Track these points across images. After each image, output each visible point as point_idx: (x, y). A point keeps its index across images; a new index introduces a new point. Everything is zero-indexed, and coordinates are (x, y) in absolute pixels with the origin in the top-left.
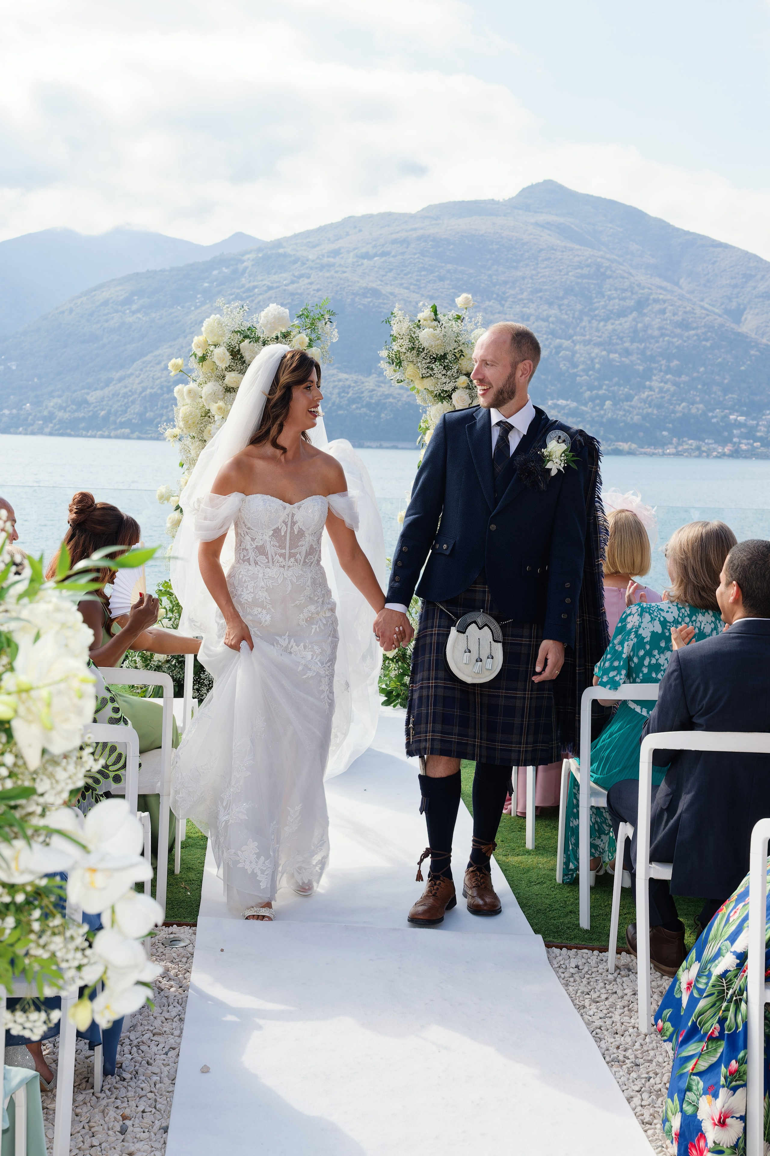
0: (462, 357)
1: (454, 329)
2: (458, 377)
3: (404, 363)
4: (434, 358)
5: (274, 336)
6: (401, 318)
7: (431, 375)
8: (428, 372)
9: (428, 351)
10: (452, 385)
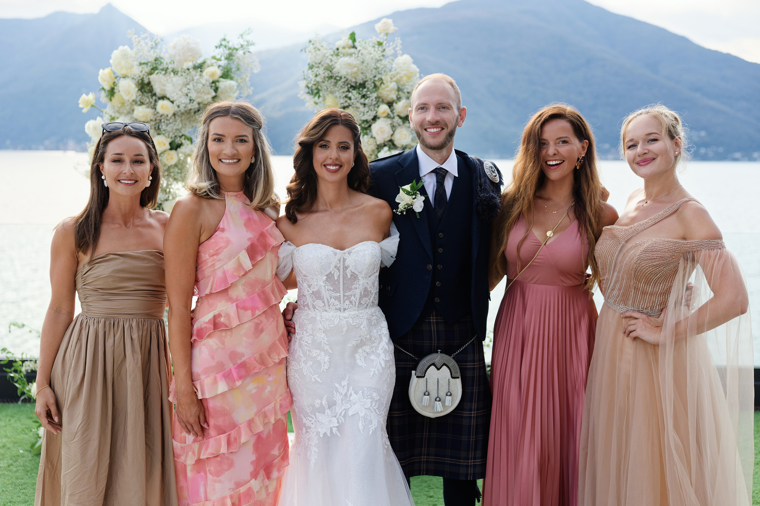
0: (382, 85)
2: (377, 106)
3: (323, 93)
4: (352, 86)
7: (349, 105)
8: (346, 102)
9: (345, 79)
10: (371, 114)
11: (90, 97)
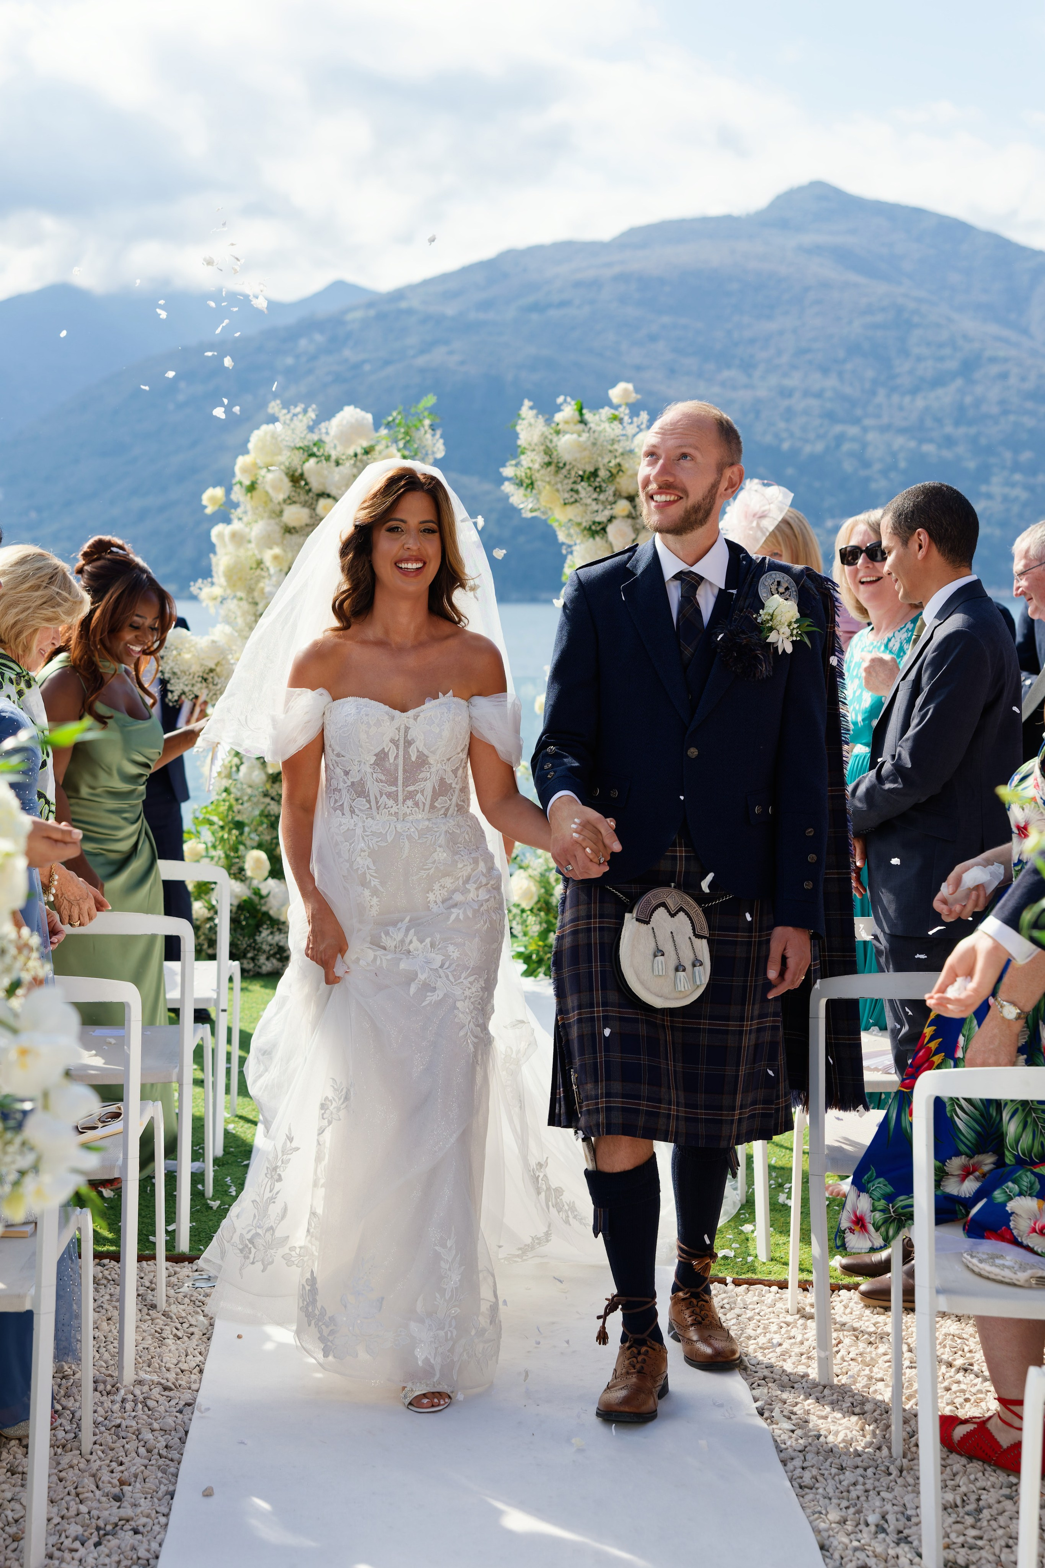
0: (621, 473)
1: (608, 434)
2: (615, 502)
3: (538, 484)
4: (580, 476)
5: (351, 452)
6: (532, 421)
7: (576, 501)
8: (571, 497)
9: (571, 467)
10: (607, 513)
11: (218, 492)
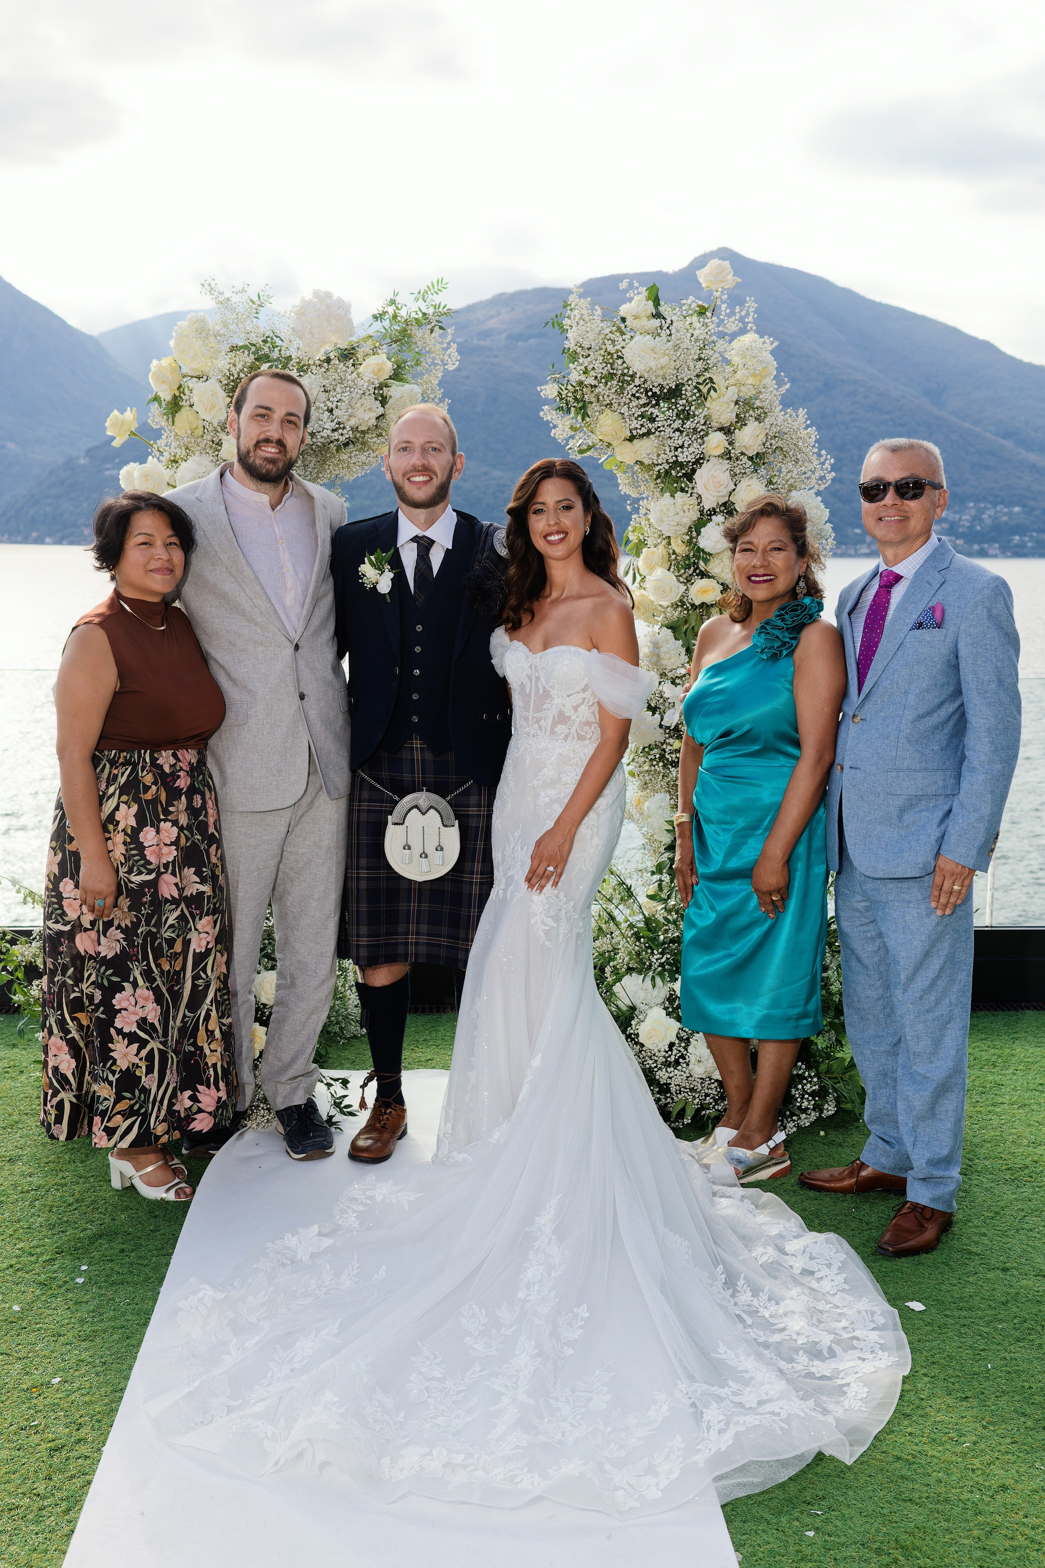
0: (712, 391)
1: (696, 333)
2: (707, 434)
3: (593, 409)
4: (654, 394)
5: (320, 355)
6: (586, 314)
7: (648, 433)
8: (642, 425)
9: (642, 380)
10: (695, 449)
11: (129, 415)
